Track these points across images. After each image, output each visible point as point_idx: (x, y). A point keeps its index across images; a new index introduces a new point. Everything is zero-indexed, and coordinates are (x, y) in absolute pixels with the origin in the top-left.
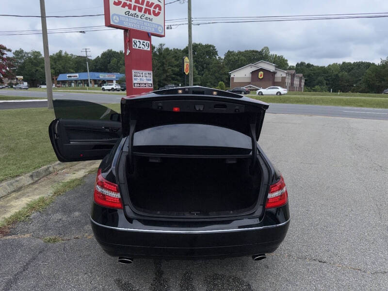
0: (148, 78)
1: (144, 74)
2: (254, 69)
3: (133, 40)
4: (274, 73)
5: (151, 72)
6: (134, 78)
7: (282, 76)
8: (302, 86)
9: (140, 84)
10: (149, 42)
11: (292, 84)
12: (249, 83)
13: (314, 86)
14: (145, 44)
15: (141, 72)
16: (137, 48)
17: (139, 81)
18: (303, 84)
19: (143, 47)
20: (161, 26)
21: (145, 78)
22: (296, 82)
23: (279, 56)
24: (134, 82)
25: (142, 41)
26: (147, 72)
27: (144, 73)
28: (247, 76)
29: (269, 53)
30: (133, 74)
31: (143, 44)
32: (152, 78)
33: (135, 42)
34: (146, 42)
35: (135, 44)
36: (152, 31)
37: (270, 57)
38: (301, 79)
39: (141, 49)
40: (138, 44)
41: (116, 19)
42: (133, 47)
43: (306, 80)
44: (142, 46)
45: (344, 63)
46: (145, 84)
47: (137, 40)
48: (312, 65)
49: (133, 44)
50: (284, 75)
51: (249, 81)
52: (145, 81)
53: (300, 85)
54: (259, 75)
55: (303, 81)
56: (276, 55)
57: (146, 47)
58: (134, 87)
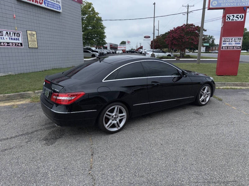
0: (237, 42)
3: (227, 15)
5: (242, 38)
9: (228, 47)
10: (243, 15)
14: (239, 17)
15: (230, 38)
16: (230, 21)
19: (237, 19)
21: (234, 42)
24: (223, 45)
25: (235, 15)
26: (237, 38)
27: (234, 39)
30: (223, 40)
31: (236, 17)
32: (241, 42)
33: (229, 16)
34: (240, 15)
35: (229, 18)
39: (235, 20)
40: (231, 18)
41: (215, 3)
42: (226, 21)
44: (235, 18)
46: (233, 47)
47: (231, 15)
49: (227, 18)
52: (233, 45)
57: (240, 19)
58: (221, 50)
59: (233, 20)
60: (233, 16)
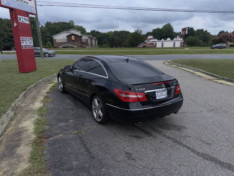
0: (30, 42)
1: (27, 39)
2: (68, 34)
3: (18, 16)
4: (81, 37)
5: (32, 38)
6: (22, 42)
7: (86, 38)
8: (97, 45)
9: (26, 46)
10: (28, 18)
11: (92, 43)
12: (67, 43)
13: (102, 44)
14: (26, 19)
15: (26, 38)
16: (21, 22)
17: (25, 44)
18: (97, 43)
20: (33, 7)
21: (28, 42)
22: (94, 42)
23: (80, 26)
24: (22, 45)
25: (24, 17)
26: (30, 38)
28: (64, 38)
29: (74, 24)
30: (21, 39)
31: (25, 20)
32: (32, 42)
33: (20, 18)
34: (26, 18)
35: (20, 19)
36: (29, 11)
37: (75, 27)
38: (95, 40)
39: (24, 22)
41: (5, 1)
42: (19, 21)
43: (98, 41)
45: (115, 31)
46: (29, 46)
47: (21, 17)
48: (99, 32)
49: (19, 19)
50: (87, 38)
51: (66, 41)
52: (29, 44)
53: (96, 44)
54: (72, 38)
55: (97, 41)
56: (78, 26)
57: (27, 22)
58: (22, 48)
59: (23, 22)
60: (22, 18)
